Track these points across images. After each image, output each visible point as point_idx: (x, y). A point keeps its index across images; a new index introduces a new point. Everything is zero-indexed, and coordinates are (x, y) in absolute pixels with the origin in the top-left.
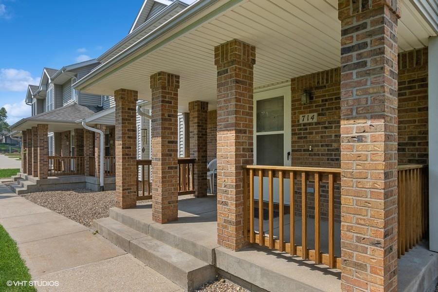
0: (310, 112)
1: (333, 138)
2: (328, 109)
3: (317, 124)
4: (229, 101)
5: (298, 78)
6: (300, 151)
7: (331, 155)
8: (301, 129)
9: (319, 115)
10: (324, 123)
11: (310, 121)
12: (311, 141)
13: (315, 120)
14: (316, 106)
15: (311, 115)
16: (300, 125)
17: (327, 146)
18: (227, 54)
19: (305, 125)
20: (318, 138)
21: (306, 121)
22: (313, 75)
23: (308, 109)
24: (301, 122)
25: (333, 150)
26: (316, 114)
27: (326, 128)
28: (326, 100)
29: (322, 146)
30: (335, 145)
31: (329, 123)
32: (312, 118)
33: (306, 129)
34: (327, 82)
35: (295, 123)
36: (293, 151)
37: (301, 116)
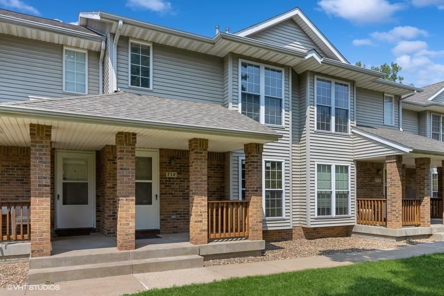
0: (173, 171)
1: (186, 187)
2: (183, 171)
3: (176, 178)
5: (166, 149)
6: (166, 194)
7: (185, 196)
8: (167, 181)
9: (178, 174)
10: (181, 179)
11: (173, 176)
12: (174, 189)
13: (176, 176)
14: (176, 168)
15: (173, 173)
16: (166, 178)
17: (183, 191)
19: (169, 178)
20: (177, 187)
21: (170, 176)
22: (175, 150)
23: (172, 169)
24: (167, 176)
25: (186, 194)
26: (176, 173)
27: (182, 181)
28: (182, 166)
29: (180, 191)
30: (187, 191)
31: (184, 179)
32: (174, 175)
33: (170, 181)
34: (183, 156)
35: (162, 177)
36: (161, 194)
37: (167, 173)
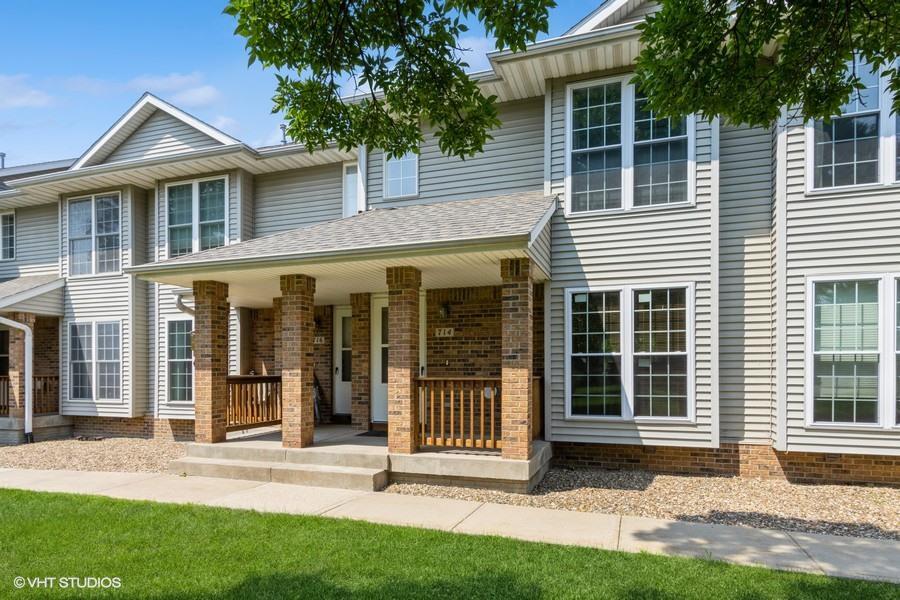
0: (447, 327)
1: (470, 353)
2: (464, 325)
3: (453, 338)
4: (404, 320)
5: (434, 290)
6: (436, 365)
7: (467, 369)
8: (437, 343)
9: (456, 330)
10: (461, 338)
11: (447, 335)
12: (447, 356)
13: (452, 335)
14: (453, 321)
15: (447, 330)
16: (436, 339)
17: (464, 360)
18: (402, 277)
19: (441, 339)
20: (455, 352)
21: (442, 335)
22: (450, 290)
23: (445, 323)
24: (437, 335)
25: (469, 365)
26: (452, 329)
27: (463, 343)
28: (463, 316)
29: (459, 361)
31: (466, 338)
32: (449, 333)
33: (442, 343)
34: (464, 298)
35: (430, 337)
36: (428, 365)
37: (437, 329)
